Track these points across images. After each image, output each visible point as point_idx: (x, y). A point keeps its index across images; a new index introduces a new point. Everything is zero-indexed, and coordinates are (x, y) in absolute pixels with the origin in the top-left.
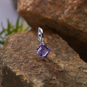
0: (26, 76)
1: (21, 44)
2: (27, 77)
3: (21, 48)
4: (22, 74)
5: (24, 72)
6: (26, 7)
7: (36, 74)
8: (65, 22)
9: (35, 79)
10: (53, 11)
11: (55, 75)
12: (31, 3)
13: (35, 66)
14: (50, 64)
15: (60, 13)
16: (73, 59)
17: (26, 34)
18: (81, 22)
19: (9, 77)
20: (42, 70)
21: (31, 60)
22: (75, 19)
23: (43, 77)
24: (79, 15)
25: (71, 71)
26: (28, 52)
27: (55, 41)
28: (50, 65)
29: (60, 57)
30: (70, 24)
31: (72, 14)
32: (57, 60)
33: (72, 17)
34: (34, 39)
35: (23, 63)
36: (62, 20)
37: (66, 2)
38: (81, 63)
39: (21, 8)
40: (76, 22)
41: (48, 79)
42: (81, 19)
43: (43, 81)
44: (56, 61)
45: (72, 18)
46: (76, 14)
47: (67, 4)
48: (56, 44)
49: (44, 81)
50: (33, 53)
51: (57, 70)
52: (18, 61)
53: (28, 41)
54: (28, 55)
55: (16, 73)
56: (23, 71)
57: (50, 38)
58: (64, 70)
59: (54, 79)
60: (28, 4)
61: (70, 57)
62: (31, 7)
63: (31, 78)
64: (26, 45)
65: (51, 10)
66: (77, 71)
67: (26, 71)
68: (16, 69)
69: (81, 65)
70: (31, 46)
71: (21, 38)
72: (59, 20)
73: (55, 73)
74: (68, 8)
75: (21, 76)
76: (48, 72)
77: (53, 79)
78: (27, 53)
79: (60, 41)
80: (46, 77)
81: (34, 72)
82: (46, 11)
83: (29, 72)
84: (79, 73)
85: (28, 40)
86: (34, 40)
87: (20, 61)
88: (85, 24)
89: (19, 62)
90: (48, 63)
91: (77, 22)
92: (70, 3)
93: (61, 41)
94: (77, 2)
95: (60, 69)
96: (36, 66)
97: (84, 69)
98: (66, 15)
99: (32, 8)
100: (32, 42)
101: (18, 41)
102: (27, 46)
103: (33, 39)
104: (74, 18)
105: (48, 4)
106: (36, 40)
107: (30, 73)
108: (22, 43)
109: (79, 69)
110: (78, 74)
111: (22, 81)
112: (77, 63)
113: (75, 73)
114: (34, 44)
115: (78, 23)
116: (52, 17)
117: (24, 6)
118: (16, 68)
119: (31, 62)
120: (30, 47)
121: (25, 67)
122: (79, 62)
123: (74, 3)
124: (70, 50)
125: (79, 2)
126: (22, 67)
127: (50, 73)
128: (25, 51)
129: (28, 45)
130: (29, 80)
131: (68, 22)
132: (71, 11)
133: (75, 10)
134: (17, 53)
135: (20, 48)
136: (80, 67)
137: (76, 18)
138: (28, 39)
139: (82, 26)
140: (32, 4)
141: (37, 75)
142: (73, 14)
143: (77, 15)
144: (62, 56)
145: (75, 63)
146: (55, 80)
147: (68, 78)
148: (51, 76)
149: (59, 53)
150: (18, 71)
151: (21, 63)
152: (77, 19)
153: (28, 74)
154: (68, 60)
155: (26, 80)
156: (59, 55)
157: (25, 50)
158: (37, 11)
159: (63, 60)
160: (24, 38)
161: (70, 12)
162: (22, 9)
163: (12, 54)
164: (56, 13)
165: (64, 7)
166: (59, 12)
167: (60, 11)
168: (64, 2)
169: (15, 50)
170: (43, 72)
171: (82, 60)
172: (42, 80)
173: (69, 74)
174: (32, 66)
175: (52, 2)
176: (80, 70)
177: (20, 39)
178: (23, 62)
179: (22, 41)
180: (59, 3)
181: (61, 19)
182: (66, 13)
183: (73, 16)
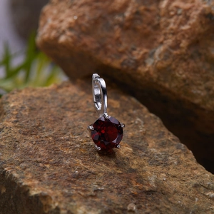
0: (57, 197)
1: (38, 116)
2: (59, 200)
3: (40, 128)
4: (46, 193)
5: (51, 188)
6: (58, 32)
7: (82, 193)
8: (155, 80)
9: (80, 206)
10: (127, 49)
11: (132, 199)
12: (70, 23)
13: (79, 175)
14: (118, 172)
15: (145, 53)
16: (179, 163)
17: (50, 93)
18: (198, 82)
19: (9, 199)
20: (99, 184)
21: (67, 158)
22: (181, 72)
23: (103, 204)
24: (192, 64)
25: (175, 192)
26: (60, 138)
27: (130, 115)
28: (119, 174)
29: (145, 155)
30: (167, 85)
31: (174, 60)
32: (135, 162)
33: (173, 66)
34: (72, 108)
35: (48, 166)
36: (148, 72)
37: (162, 26)
38: (199, 174)
39: (44, 34)
40: (184, 80)
41: (115, 209)
42: (198, 75)
43: (102, 212)
44: (133, 164)
45: (174, 70)
46: (185, 60)
47: (164, 32)
48: (133, 121)
49: (106, 212)
50: (73, 141)
51: (138, 187)
52: (35, 160)
53: (58, 111)
54: (59, 145)
55: (28, 190)
56: (49, 185)
57: (115, 107)
58: (157, 189)
59: (131, 211)
60: (64, 25)
61: (171, 156)
62: (68, 33)
63: (72, 203)
64: (54, 121)
65: (121, 43)
66: (191, 194)
67: (55, 184)
68: (30, 180)
69: (199, 179)
70: (67, 125)
71: (38, 103)
72: (139, 74)
73: (134, 196)
74: (165, 42)
75: (45, 197)
76: (115, 191)
77: (129, 208)
78: (56, 139)
79: (142, 115)
80: (109, 202)
81: (77, 190)
82: (110, 46)
83: (65, 187)
84: (197, 199)
85: (58, 108)
86: (72, 110)
87: (39, 159)
88: (208, 89)
89: (37, 162)
90: (114, 169)
91: (187, 82)
92: (172, 29)
93: (146, 116)
94: (190, 29)
95: (146, 185)
96: (82, 174)
97: (208, 188)
98: (159, 61)
99: (72, 37)
100: (69, 114)
101: (32, 109)
102: (56, 123)
103: (70, 106)
104: (178, 72)
105: (116, 27)
106: (78, 109)
107: (67, 191)
108: (41, 115)
109: (194, 189)
110: (194, 200)
111: (46, 212)
112: (189, 173)
113: (186, 199)
114: (75, 120)
115: (188, 85)
116: (122, 64)
117: (52, 28)
118: (30, 176)
119: (67, 162)
120: (65, 126)
121: (53, 176)
122: (194, 171)
123: (182, 30)
124: (169, 139)
125: (197, 29)
126: (45, 176)
127: (119, 193)
128: (50, 136)
129: (57, 120)
130: (66, 209)
131: (162, 79)
132: (172, 51)
133: (184, 51)
134: (31, 138)
135: (37, 127)
136: (198, 183)
137: (185, 71)
138: (56, 104)
139: (199, 92)
140: (72, 25)
141: (86, 197)
142: (177, 60)
143: (188, 64)
144: (149, 154)
145: (183, 173)
146: (134, 212)
147: (168, 209)
148: (123, 203)
149: (141, 144)
150: (34, 185)
151: (41, 164)
152: (187, 73)
153: (62, 193)
154: (166, 165)
155: (58, 209)
156: (141, 150)
157: (51, 133)
158: (85, 45)
159: (151, 164)
160: (47, 102)
161: (171, 53)
162: (46, 36)
163: (17, 140)
164: (135, 52)
165: (155, 39)
166: (142, 53)
167: (145, 50)
168: (159, 25)
169: (24, 130)
170: (102, 191)
171: (201, 166)
172: (100, 211)
173: (170, 199)
174: (70, 174)
175: (127, 24)
176: (199, 192)
177: (35, 105)
178: (47, 163)
179: (41, 108)
180: (145, 28)
181: (146, 69)
182: (160, 55)
183: (177, 66)
